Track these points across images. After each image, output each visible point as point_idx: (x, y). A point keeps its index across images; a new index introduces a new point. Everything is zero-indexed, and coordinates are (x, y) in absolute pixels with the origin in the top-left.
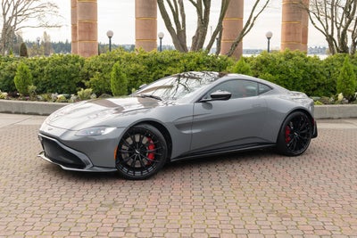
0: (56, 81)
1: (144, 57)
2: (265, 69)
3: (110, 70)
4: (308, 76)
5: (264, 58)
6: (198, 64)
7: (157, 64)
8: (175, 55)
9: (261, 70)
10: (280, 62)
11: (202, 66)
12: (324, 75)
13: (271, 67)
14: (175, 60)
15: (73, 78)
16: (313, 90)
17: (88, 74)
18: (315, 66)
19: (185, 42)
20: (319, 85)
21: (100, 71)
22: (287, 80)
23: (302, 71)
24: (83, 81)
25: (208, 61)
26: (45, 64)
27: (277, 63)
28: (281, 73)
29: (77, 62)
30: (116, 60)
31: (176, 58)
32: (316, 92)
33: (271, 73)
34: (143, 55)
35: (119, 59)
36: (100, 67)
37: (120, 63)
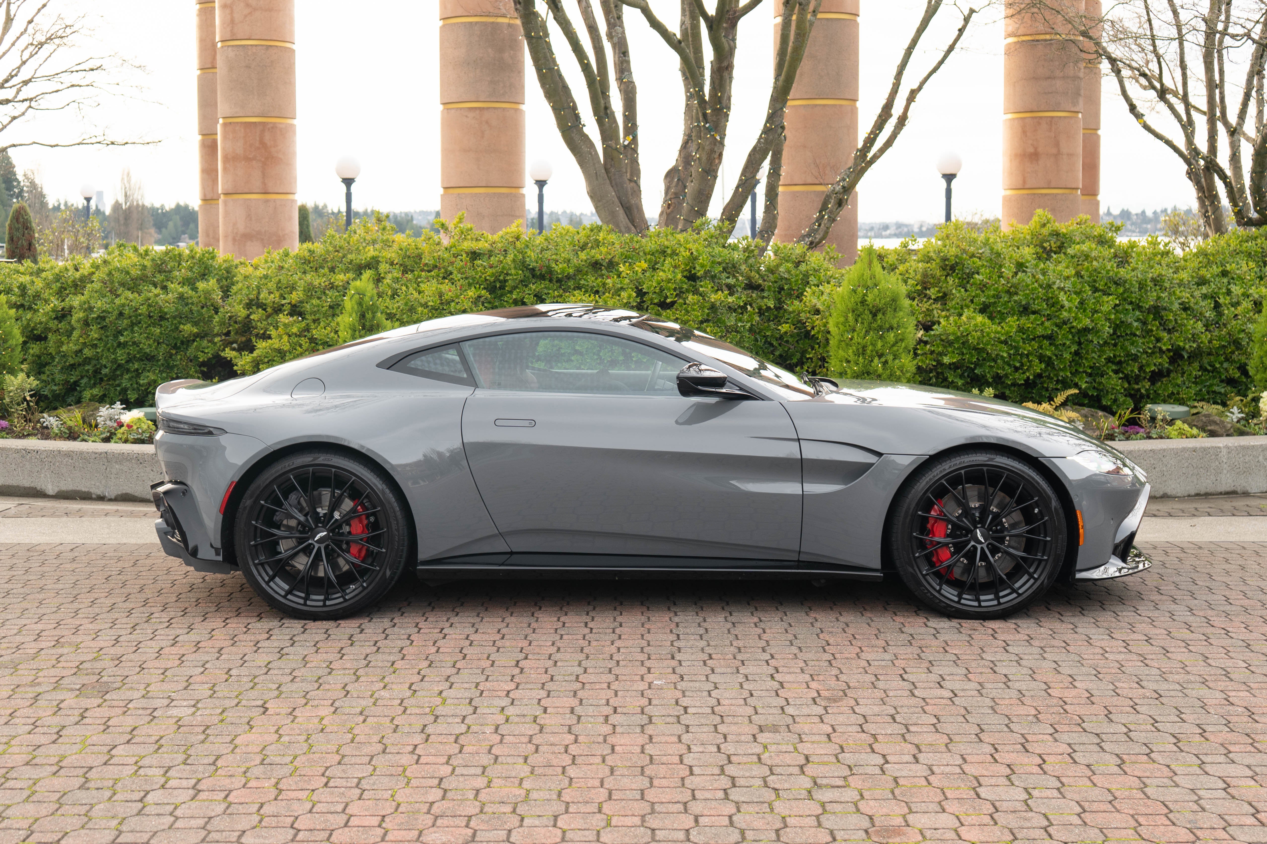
0: (121, 355)
1: (474, 255)
2: (958, 294)
3: (335, 309)
4: (1132, 319)
5: (953, 251)
6: (692, 278)
7: (524, 283)
8: (597, 244)
9: (943, 298)
10: (1021, 266)
11: (706, 286)
12: (1199, 316)
13: (983, 287)
14: (596, 265)
15: (187, 343)
16: (1156, 377)
17: (247, 326)
18: (1157, 281)
19: (637, 192)
20: (1176, 355)
21: (296, 311)
22: (1050, 338)
23: (1109, 302)
24: (229, 354)
25: (731, 268)
26: (78, 286)
27: (1007, 272)
28: (1025, 310)
29: (203, 276)
30: (359, 269)
31: (599, 254)
32: (1164, 387)
33: (984, 310)
34: (468, 245)
35: (372, 264)
36: (295, 297)
37: (378, 280)
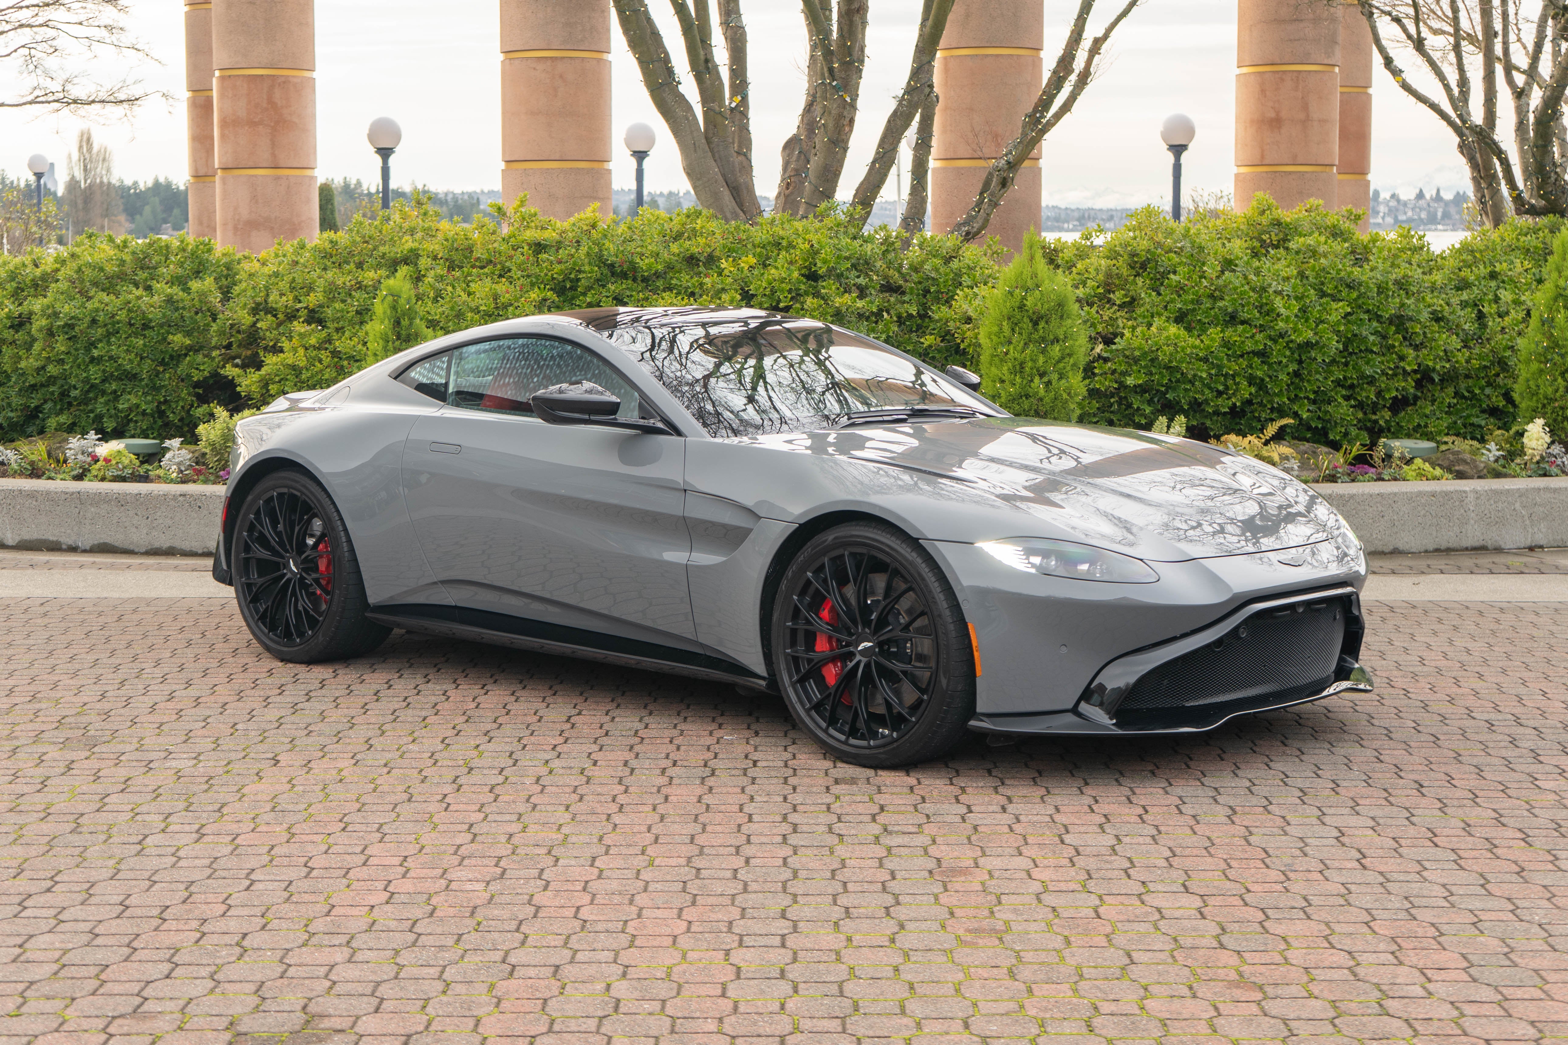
1: (539, 247)
2: (1148, 299)
3: (363, 314)
4: (1368, 331)
5: (1144, 244)
6: (812, 276)
7: (601, 282)
8: (694, 233)
9: (1131, 304)
10: (1228, 264)
11: (829, 287)
12: (1454, 329)
13: (1180, 289)
14: (691, 260)
15: (175, 359)
16: (1398, 407)
17: (252, 337)
18: (1402, 285)
19: (747, 168)
20: (1424, 377)
22: (1263, 354)
23: (1339, 309)
24: (231, 371)
25: (862, 265)
26: (39, 286)
27: (1211, 271)
28: (1232, 319)
30: (393, 265)
31: (697, 246)
32: (1409, 419)
33: (1180, 318)
34: (530, 235)
35: (410, 259)
36: (313, 300)
37: (418, 278)
